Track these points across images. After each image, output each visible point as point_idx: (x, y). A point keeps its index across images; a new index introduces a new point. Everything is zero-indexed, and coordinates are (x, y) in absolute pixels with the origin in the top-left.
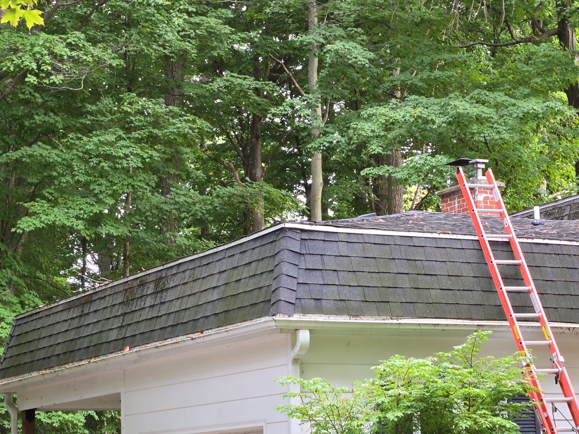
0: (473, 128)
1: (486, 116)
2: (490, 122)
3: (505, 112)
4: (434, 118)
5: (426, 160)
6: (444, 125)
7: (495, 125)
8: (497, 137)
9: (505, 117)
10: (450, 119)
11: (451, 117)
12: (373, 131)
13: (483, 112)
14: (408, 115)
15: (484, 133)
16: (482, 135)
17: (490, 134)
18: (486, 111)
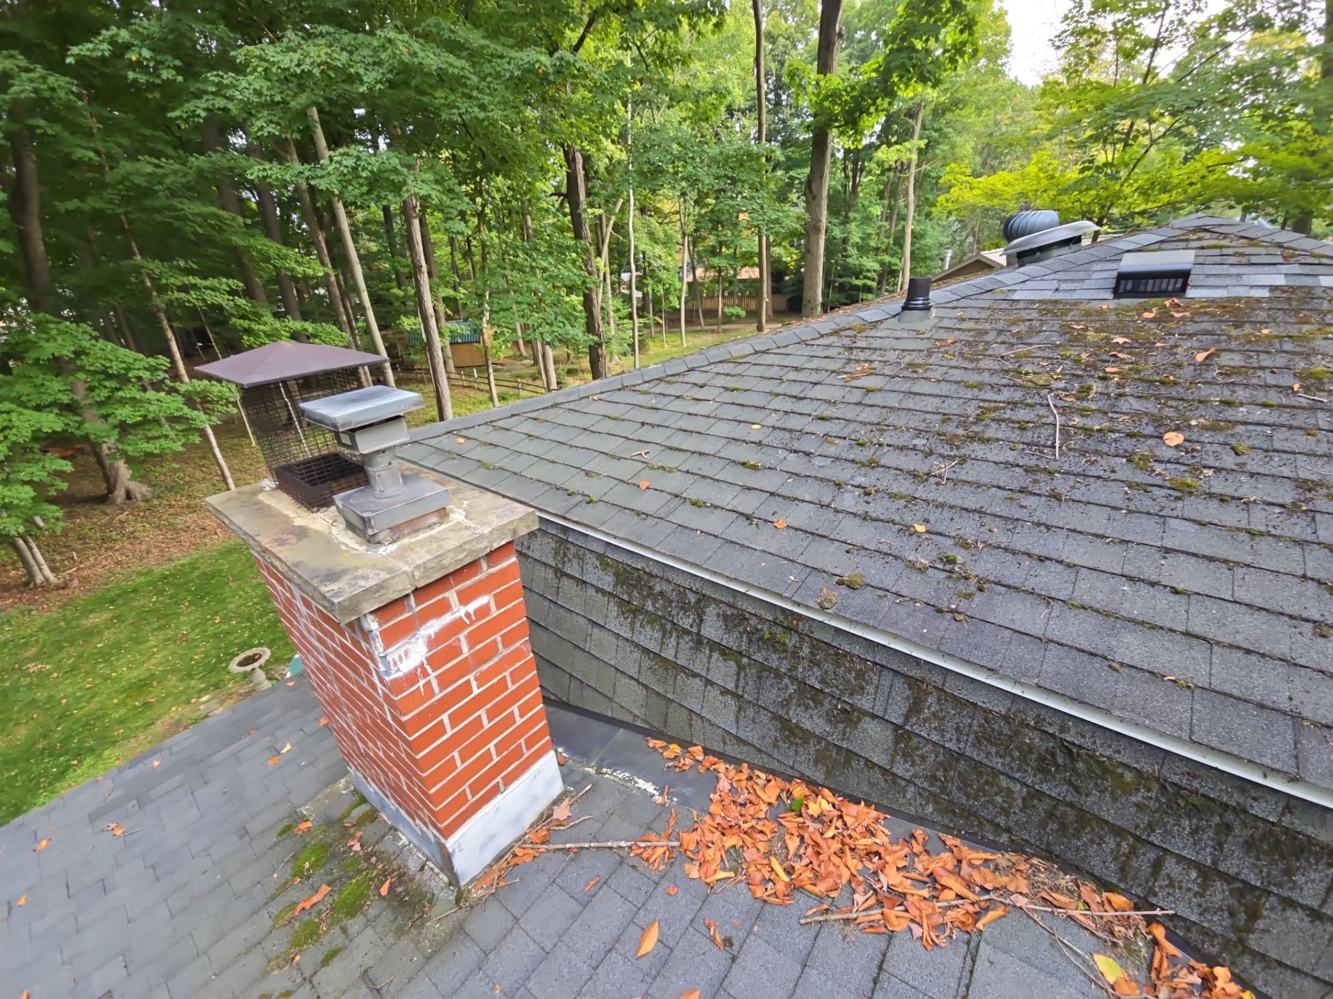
0: (436, 95)
1: (456, 71)
2: (465, 85)
3: (487, 69)
4: (361, 71)
5: (358, 158)
6: (379, 86)
7: (475, 93)
8: (482, 115)
9: (489, 79)
10: (390, 76)
11: (391, 71)
12: (258, 93)
13: (451, 65)
14: (308, 61)
15: (458, 108)
16: (455, 111)
17: (468, 110)
18: (457, 64)
